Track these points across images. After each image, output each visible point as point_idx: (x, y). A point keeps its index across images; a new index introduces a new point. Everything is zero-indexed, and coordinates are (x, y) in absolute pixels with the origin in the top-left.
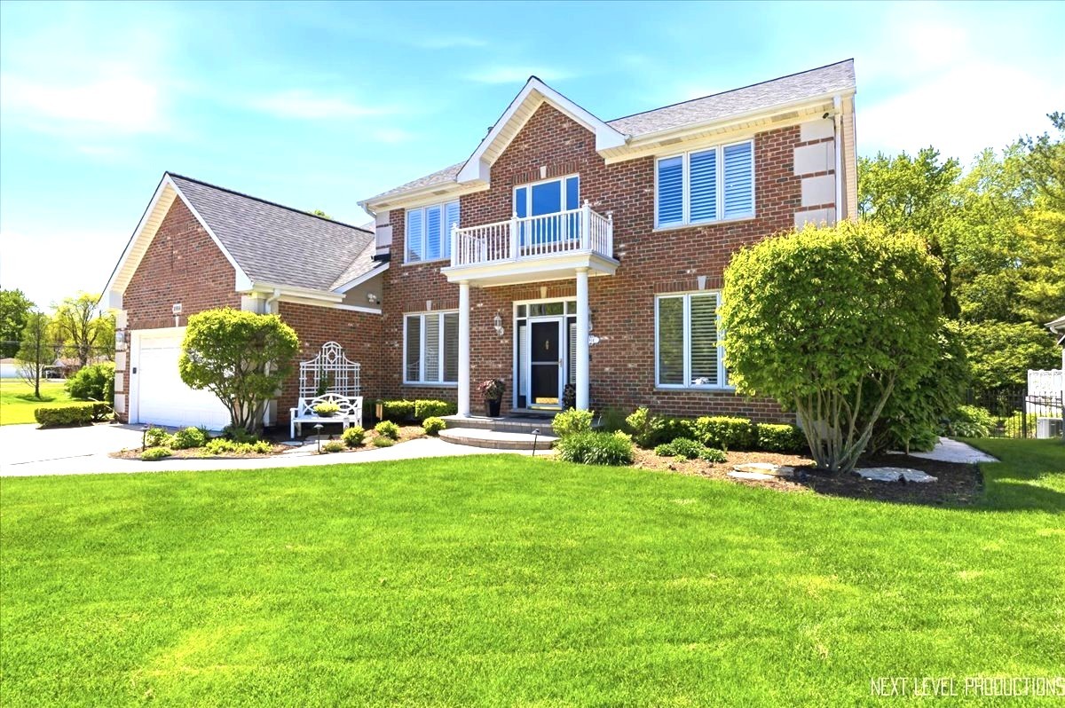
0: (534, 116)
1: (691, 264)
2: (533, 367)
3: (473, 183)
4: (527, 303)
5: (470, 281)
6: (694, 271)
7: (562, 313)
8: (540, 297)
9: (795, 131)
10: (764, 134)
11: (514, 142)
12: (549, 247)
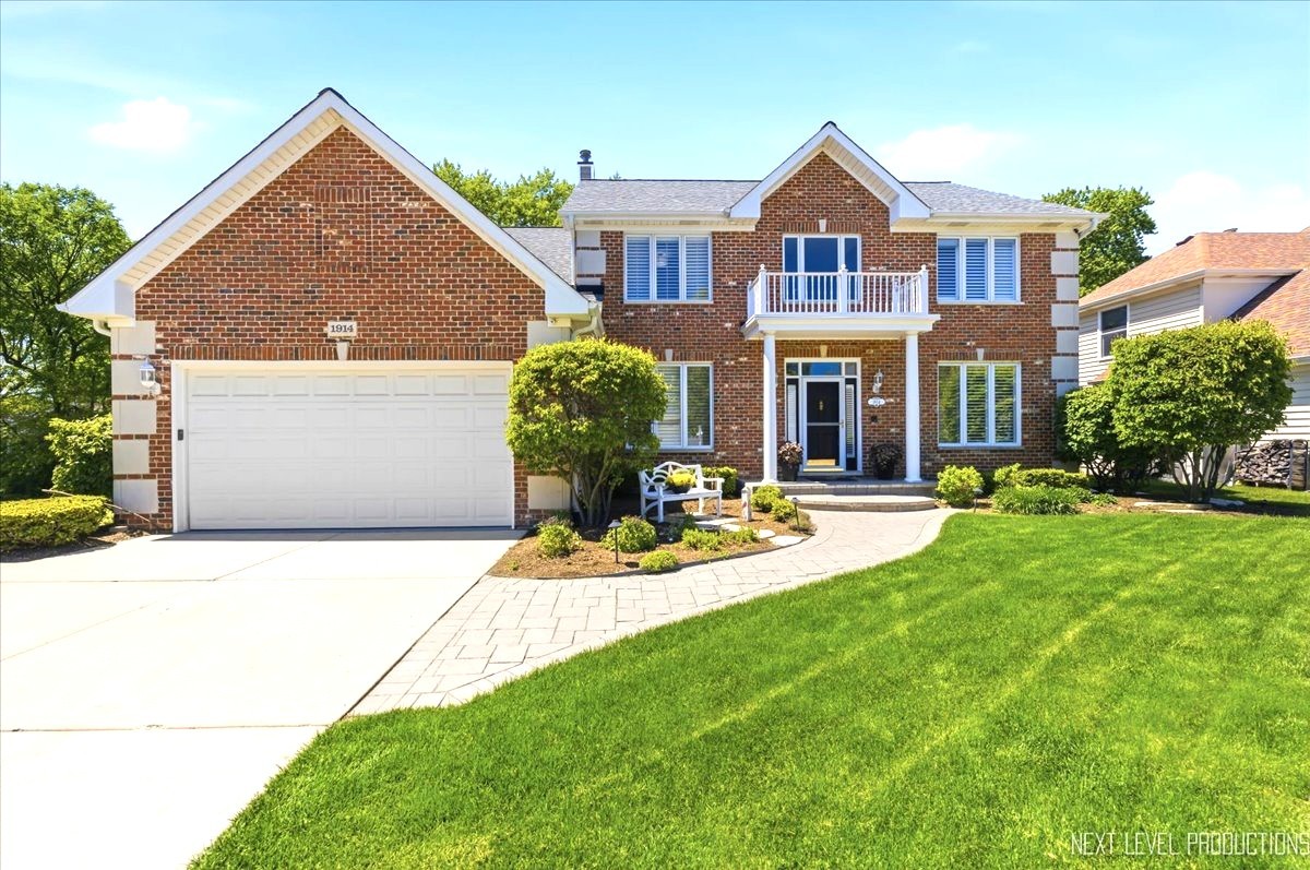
0: (809, 164)
1: (971, 337)
2: (809, 427)
3: (743, 221)
4: (800, 361)
5: (777, 334)
6: (974, 343)
7: (840, 374)
8: (819, 356)
9: (1052, 237)
10: (1030, 235)
11: (784, 185)
12: (828, 306)
